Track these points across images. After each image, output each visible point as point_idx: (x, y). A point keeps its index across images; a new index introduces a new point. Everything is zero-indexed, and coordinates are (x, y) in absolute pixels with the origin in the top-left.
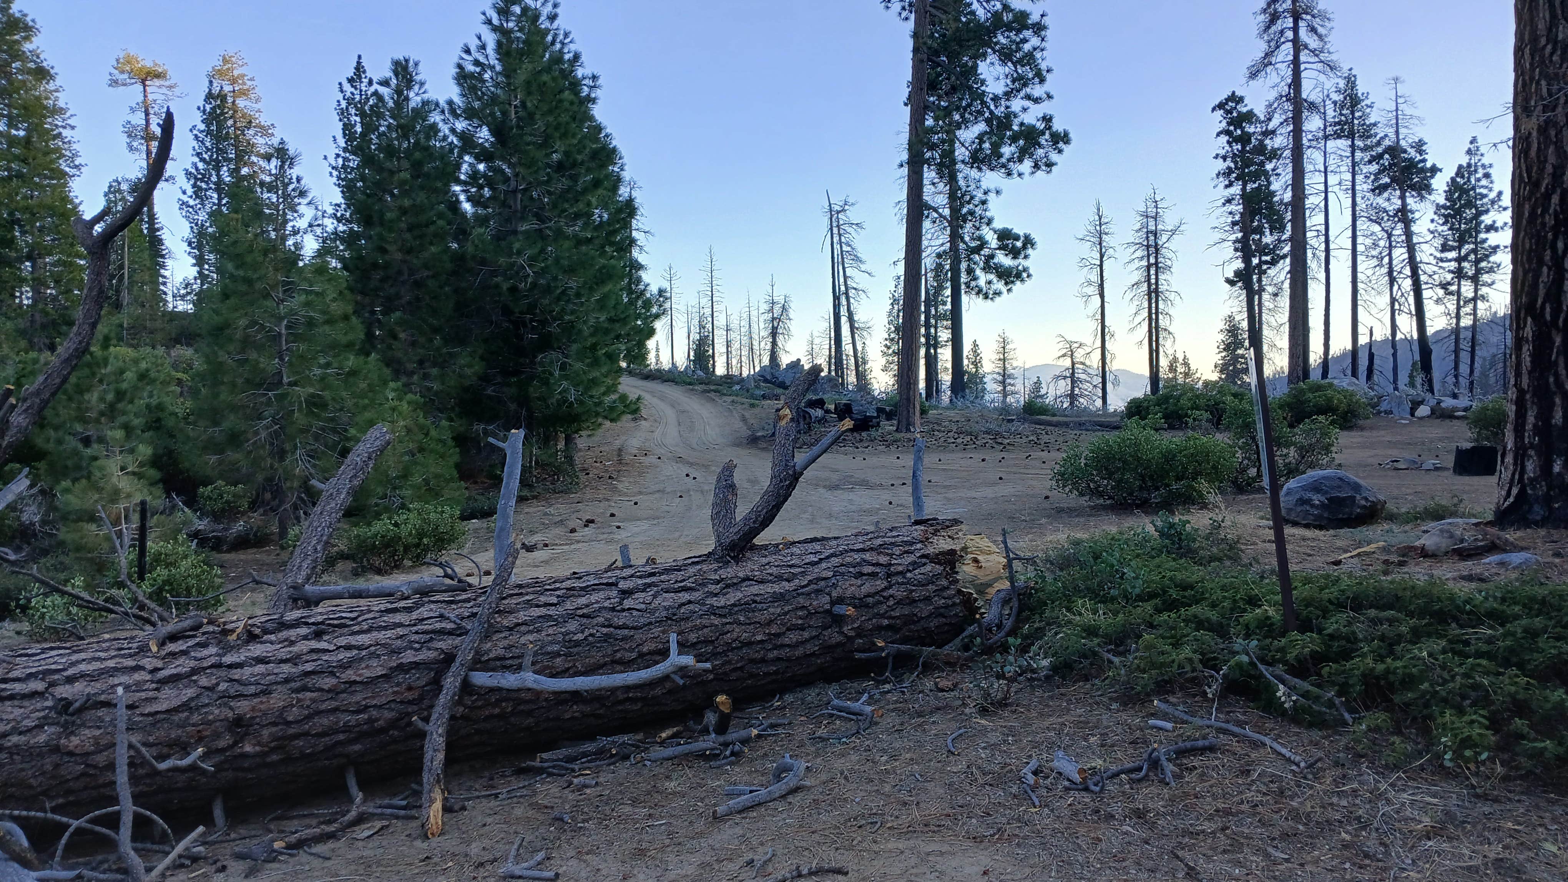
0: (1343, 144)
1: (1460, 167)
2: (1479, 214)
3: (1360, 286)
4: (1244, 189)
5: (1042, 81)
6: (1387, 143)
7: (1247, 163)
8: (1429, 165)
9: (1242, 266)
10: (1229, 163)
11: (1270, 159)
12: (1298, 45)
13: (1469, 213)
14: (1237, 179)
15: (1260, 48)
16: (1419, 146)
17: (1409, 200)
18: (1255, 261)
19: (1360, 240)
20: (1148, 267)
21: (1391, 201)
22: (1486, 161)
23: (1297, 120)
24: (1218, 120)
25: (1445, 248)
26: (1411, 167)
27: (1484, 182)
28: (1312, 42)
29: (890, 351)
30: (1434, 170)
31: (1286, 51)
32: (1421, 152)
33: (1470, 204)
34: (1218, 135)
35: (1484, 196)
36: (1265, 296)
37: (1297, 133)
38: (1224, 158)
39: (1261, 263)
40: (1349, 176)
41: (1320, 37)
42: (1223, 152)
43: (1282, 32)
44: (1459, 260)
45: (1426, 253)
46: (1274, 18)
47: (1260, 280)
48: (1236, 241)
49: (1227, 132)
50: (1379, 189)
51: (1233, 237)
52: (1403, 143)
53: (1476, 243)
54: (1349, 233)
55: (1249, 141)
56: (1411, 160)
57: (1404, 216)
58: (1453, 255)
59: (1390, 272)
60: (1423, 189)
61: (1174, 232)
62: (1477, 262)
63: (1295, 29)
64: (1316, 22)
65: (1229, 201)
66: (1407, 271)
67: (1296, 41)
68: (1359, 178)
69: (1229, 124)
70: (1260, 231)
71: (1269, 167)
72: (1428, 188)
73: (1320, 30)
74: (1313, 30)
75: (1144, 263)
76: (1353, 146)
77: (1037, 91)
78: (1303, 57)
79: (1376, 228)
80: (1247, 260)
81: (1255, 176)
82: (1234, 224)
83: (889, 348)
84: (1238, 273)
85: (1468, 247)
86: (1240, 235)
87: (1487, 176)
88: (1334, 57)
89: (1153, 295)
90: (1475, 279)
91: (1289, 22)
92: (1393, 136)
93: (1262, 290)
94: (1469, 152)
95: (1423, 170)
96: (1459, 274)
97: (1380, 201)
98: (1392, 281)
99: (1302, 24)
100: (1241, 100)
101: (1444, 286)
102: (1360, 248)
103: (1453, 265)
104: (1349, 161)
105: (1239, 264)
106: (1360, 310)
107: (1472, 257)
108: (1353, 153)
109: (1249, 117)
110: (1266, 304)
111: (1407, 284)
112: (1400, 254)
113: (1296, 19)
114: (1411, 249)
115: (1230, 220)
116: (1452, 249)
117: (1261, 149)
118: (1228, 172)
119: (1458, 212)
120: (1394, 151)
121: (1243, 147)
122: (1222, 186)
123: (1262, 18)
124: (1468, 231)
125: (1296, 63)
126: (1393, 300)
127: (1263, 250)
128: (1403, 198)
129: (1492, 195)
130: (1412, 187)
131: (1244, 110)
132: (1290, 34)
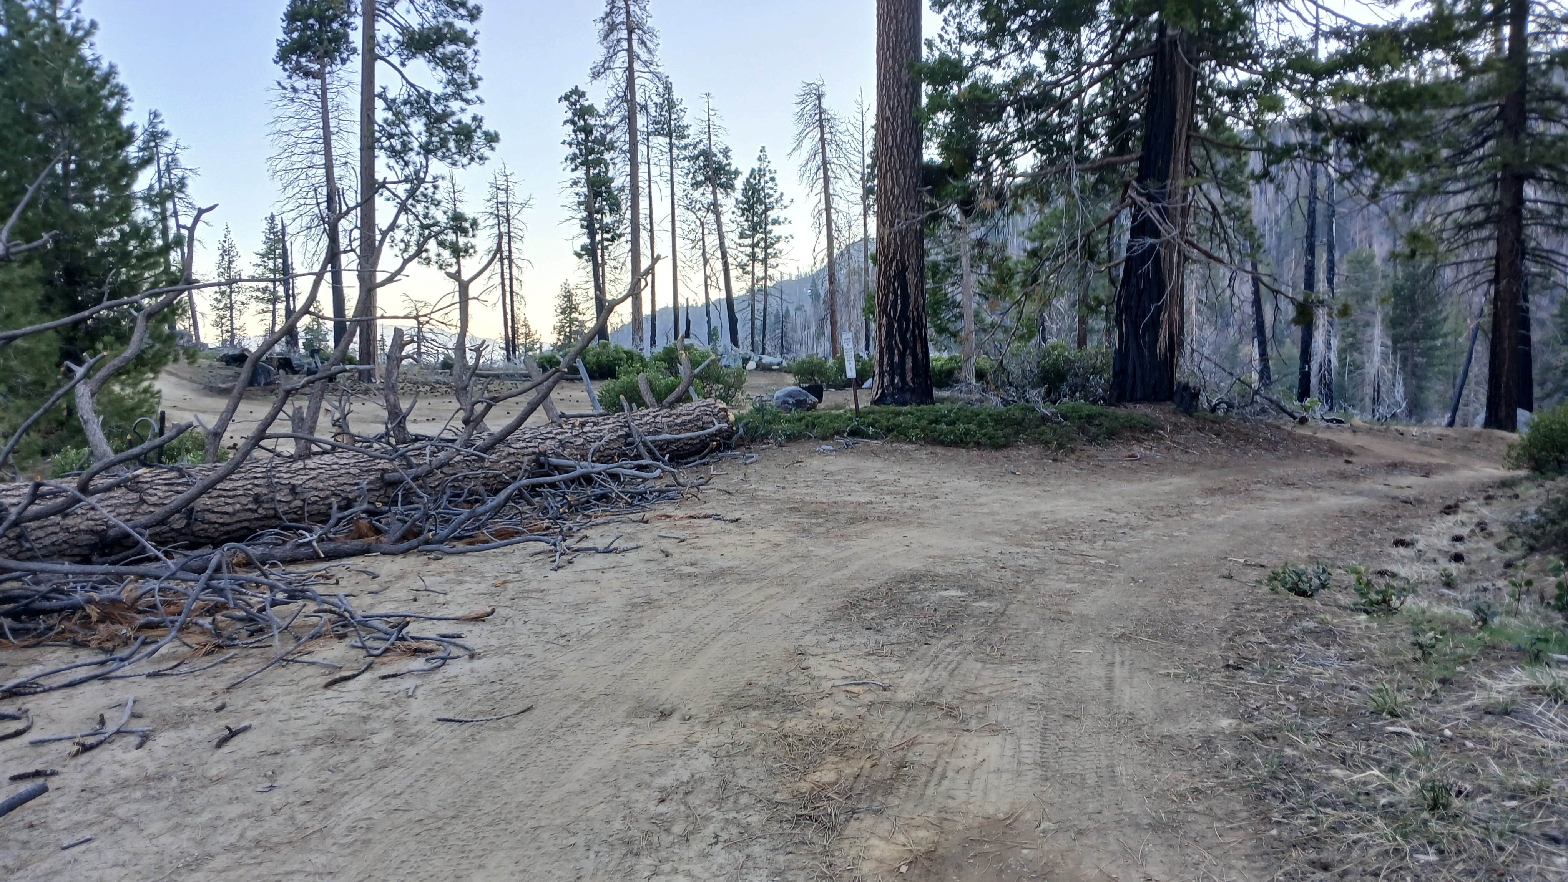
0: (663, 140)
1: (753, 171)
2: (767, 210)
3: (679, 263)
4: (587, 173)
5: (474, 86)
6: (701, 147)
7: (591, 151)
8: (733, 169)
9: (588, 241)
10: (574, 150)
11: (608, 150)
12: (631, 55)
13: (760, 209)
14: (582, 164)
15: (599, 53)
16: (726, 152)
17: (719, 196)
18: (598, 238)
19: (678, 224)
20: (500, 236)
21: (704, 196)
22: (772, 167)
23: (631, 119)
24: (564, 112)
25: (742, 236)
26: (719, 169)
27: (770, 184)
28: (645, 56)
29: (221, 305)
30: (737, 173)
31: (622, 59)
32: (727, 157)
33: (760, 201)
34: (565, 123)
35: (770, 196)
36: (607, 269)
37: (632, 130)
38: (570, 144)
39: (603, 239)
40: (668, 169)
41: (650, 51)
42: (569, 139)
43: (618, 41)
44: (754, 246)
45: (732, 238)
46: (612, 28)
47: (602, 255)
48: (583, 219)
49: (573, 123)
50: (696, 185)
51: (579, 216)
52: (714, 149)
53: (765, 233)
54: (670, 218)
55: (591, 132)
56: (719, 163)
57: (715, 208)
58: (749, 241)
59: (704, 254)
60: (728, 187)
61: (523, 205)
62: (767, 247)
63: (629, 40)
64: (646, 37)
65: (575, 183)
66: (718, 254)
67: (630, 50)
68: (676, 172)
69: (574, 114)
70: (600, 211)
71: (607, 156)
72: (732, 187)
73: (649, 44)
74: (643, 43)
75: (495, 231)
76: (671, 144)
77: (471, 95)
78: (637, 66)
79: (692, 217)
80: (592, 234)
81: (598, 162)
82: (580, 203)
83: (219, 301)
84: (583, 248)
85: (759, 236)
86: (585, 214)
87: (773, 179)
88: (660, 70)
89: (506, 262)
90: (764, 261)
91: (624, 34)
92: (706, 142)
93: (604, 263)
94: (760, 159)
95: (728, 173)
96: (753, 257)
97: (697, 195)
98: (706, 261)
99: (634, 36)
100: (583, 95)
101: (743, 267)
102: (678, 231)
103: (749, 250)
104: (668, 156)
105: (586, 240)
106: (679, 283)
107: (762, 244)
108: (671, 150)
109: (590, 110)
110: (607, 275)
111: (718, 265)
112: (712, 240)
113: (630, 32)
114: (721, 237)
115: (576, 199)
116: (748, 237)
117: (601, 141)
118: (574, 158)
119: (751, 207)
120: (707, 154)
121: (587, 137)
122: (569, 169)
123: (601, 25)
124: (759, 223)
125: (630, 69)
126: (706, 277)
127: (605, 229)
128: (714, 193)
129: (777, 195)
130: (722, 185)
131: (586, 104)
132: (625, 45)
